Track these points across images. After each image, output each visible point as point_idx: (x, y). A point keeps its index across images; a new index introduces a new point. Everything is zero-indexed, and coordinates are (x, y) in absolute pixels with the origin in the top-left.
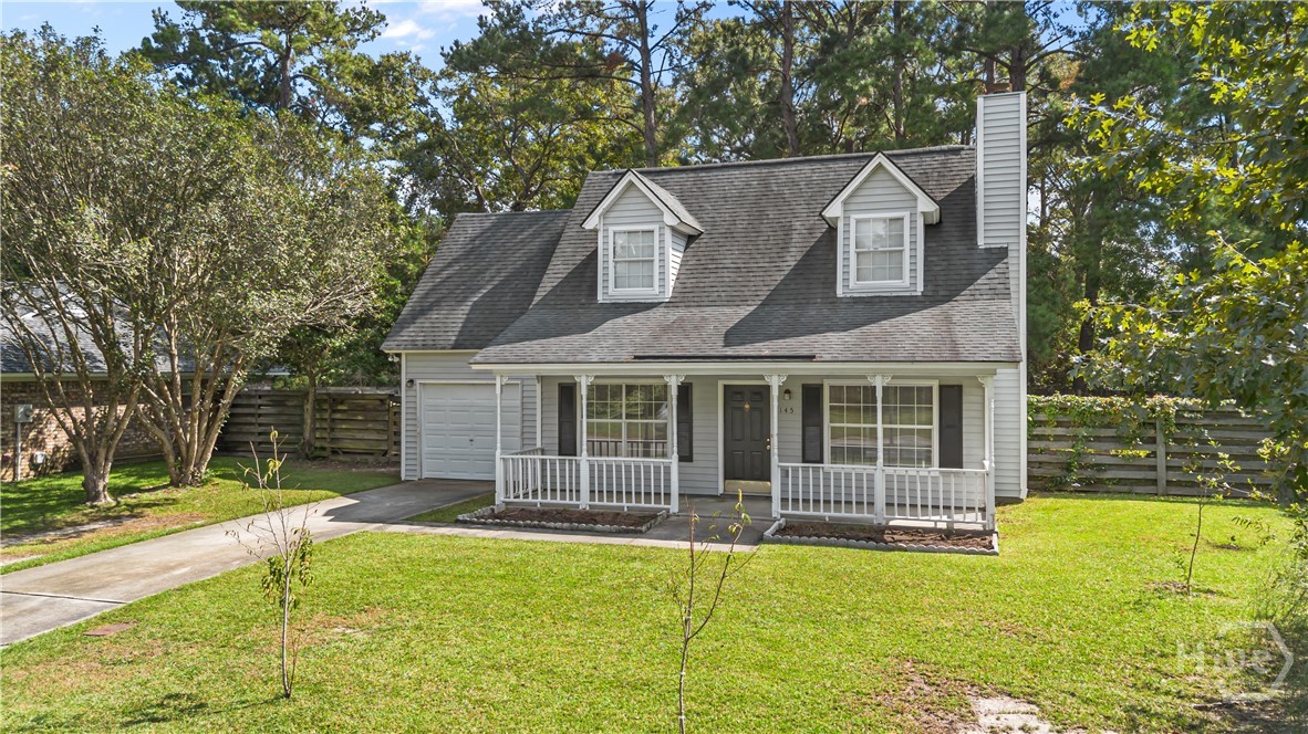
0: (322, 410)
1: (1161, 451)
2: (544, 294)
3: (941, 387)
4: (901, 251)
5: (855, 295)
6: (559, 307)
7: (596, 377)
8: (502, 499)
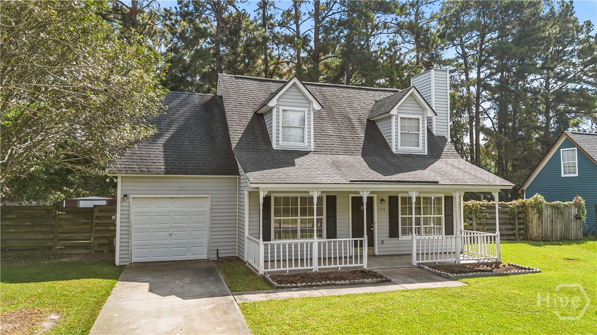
2: (237, 142)
3: (445, 197)
4: (418, 134)
5: (401, 153)
8: (263, 270)
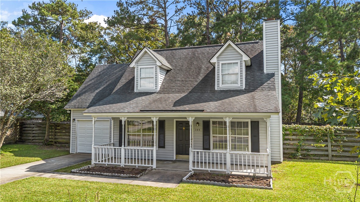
0: (52, 129)
1: (330, 144)
2: (117, 89)
3: (251, 122)
4: (237, 74)
5: (221, 89)
6: (121, 94)
7: (127, 118)
8: (94, 162)
